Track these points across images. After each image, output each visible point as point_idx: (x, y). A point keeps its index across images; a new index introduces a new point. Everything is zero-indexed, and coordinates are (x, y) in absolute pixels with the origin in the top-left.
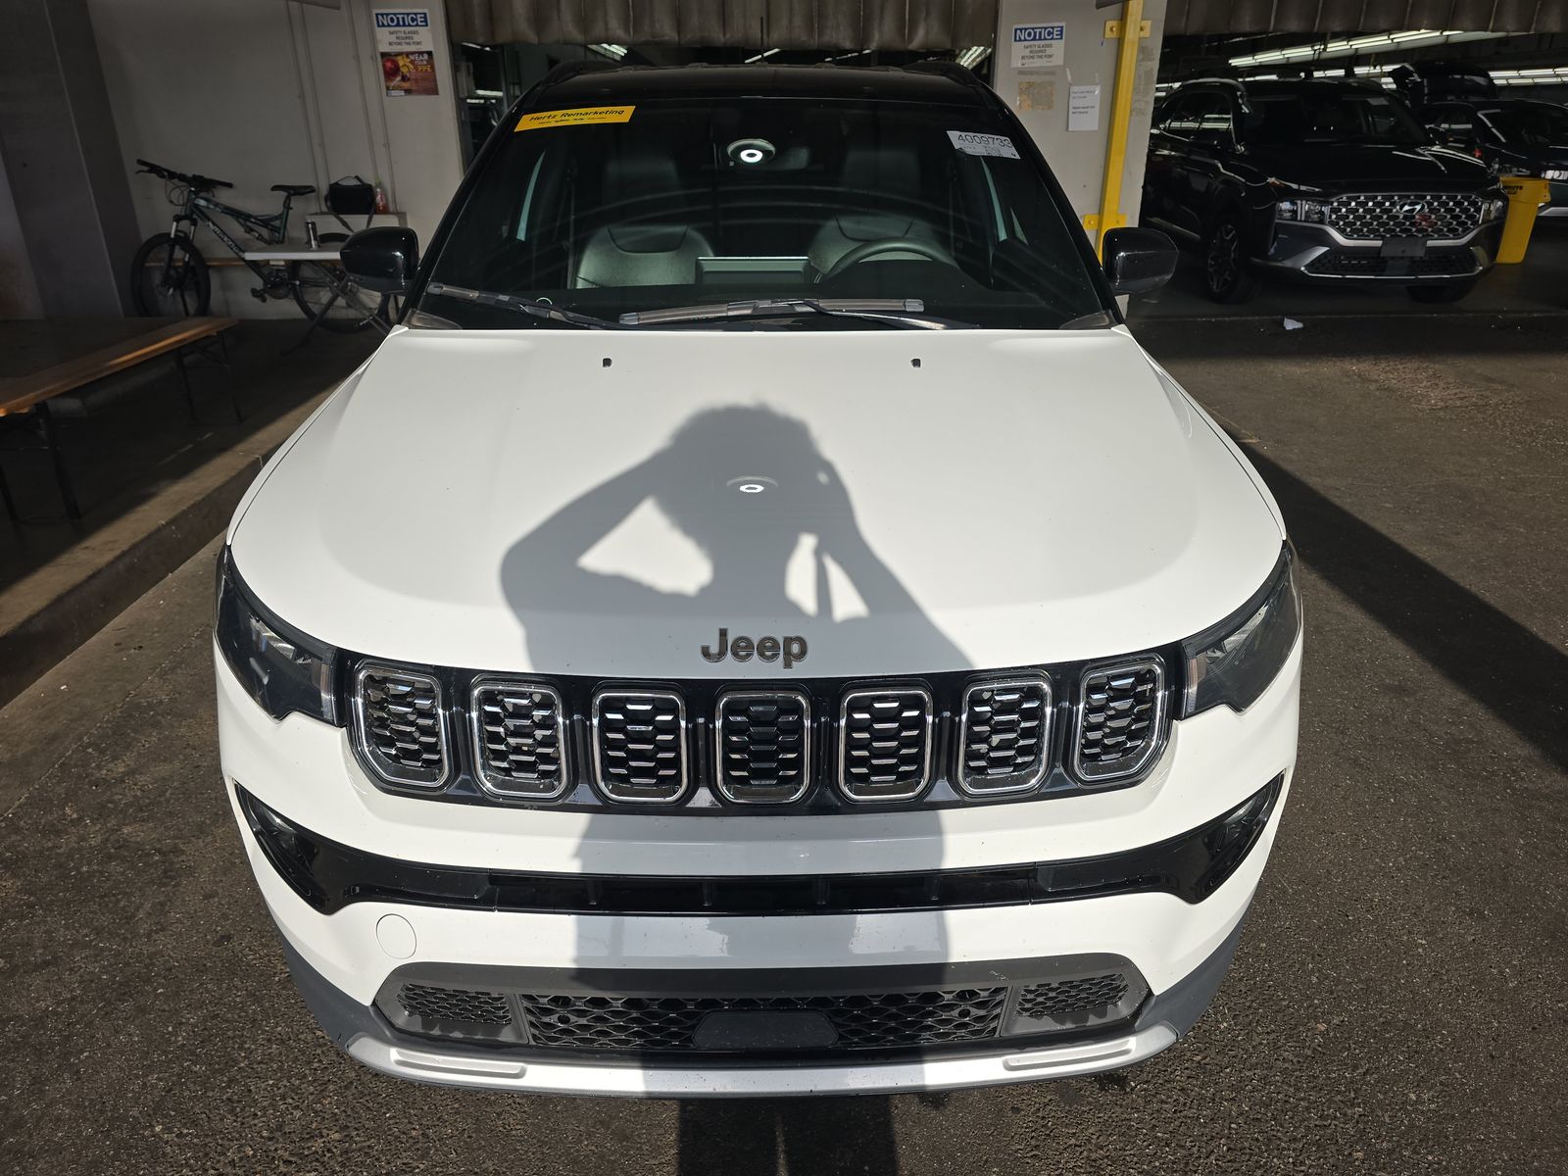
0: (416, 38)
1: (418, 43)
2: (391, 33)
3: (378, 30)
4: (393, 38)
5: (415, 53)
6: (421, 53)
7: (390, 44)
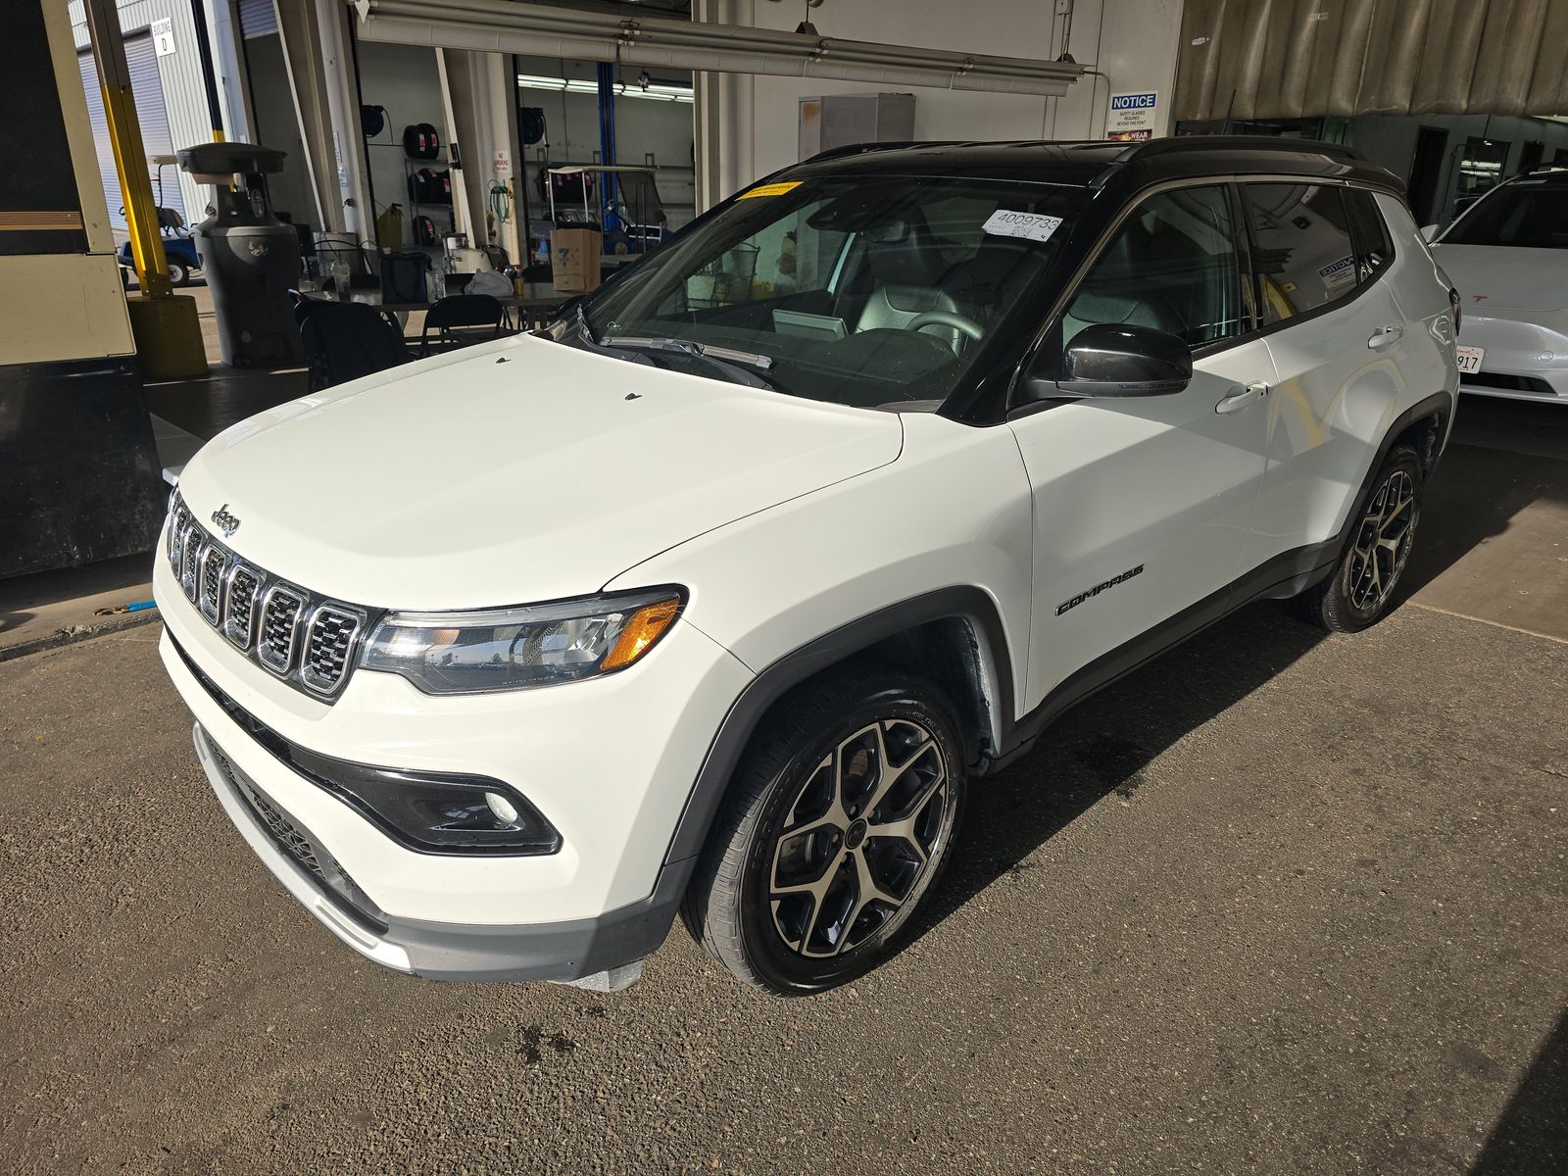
0: (1142, 118)
1: (1142, 123)
2: (1122, 114)
3: (1111, 111)
4: (1122, 119)
5: (1137, 131)
6: (1143, 131)
7: (1119, 124)
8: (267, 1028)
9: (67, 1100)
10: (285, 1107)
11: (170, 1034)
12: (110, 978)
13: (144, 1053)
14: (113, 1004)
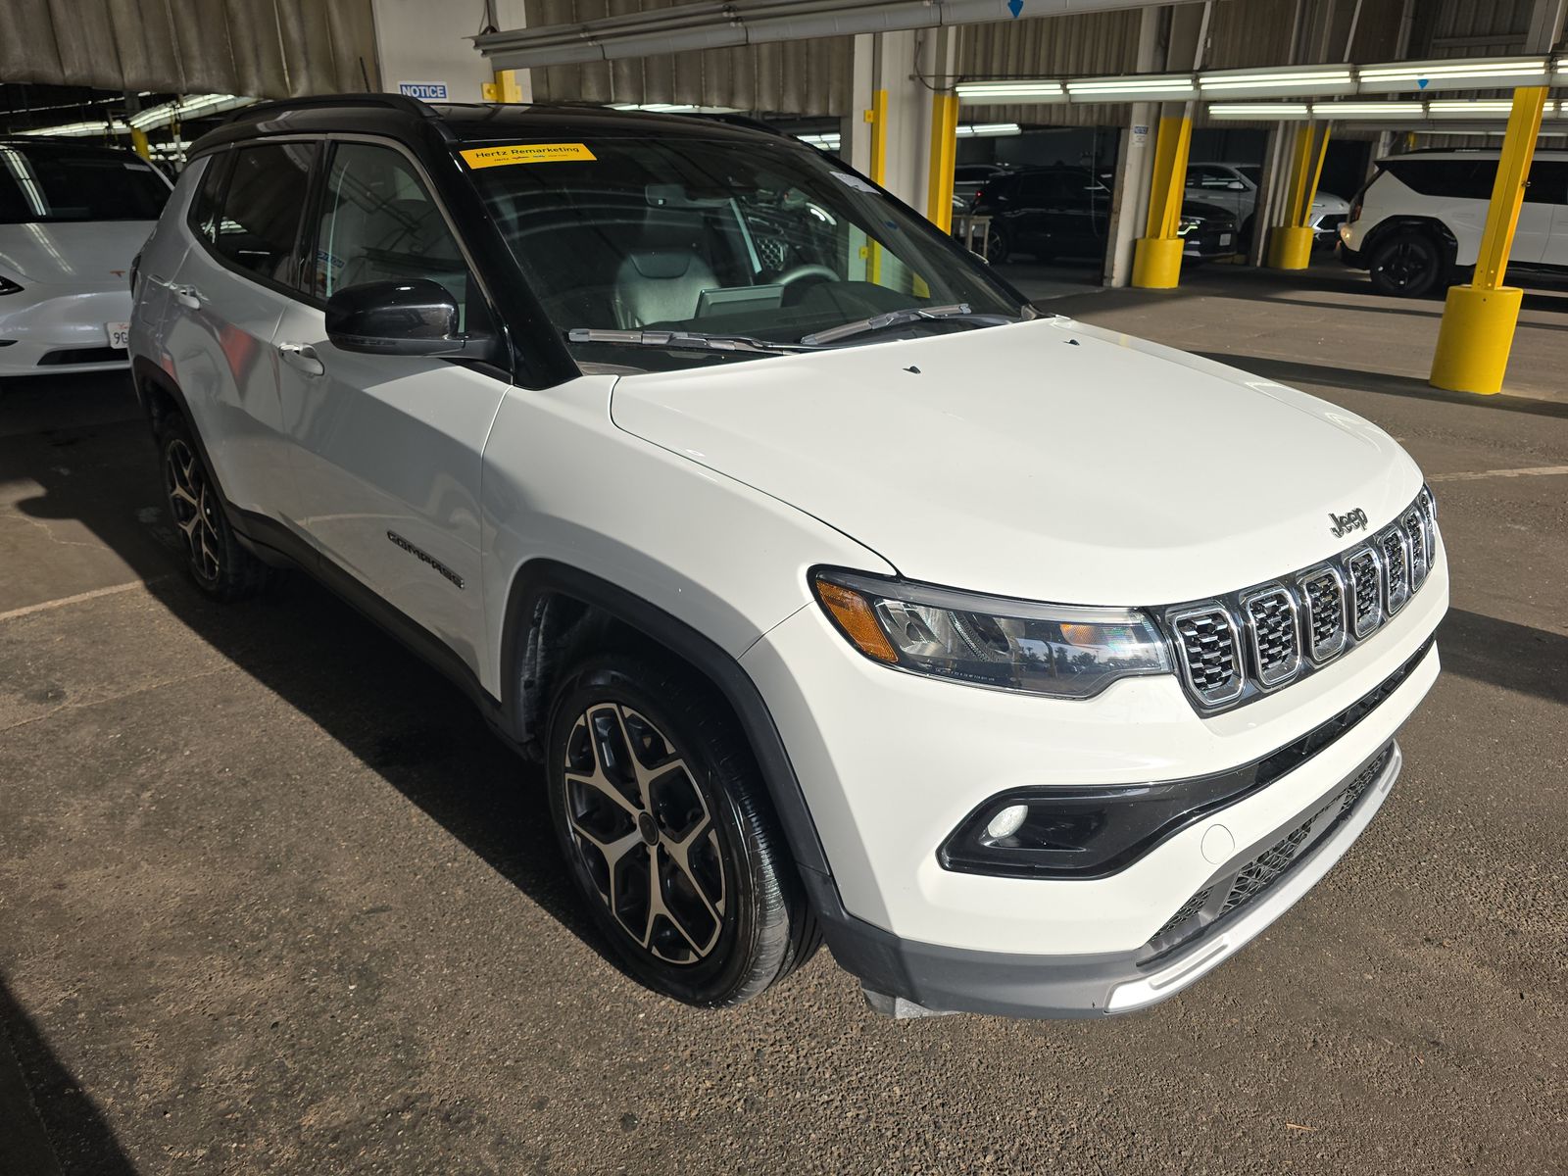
8: (1369, 980)
9: (1550, 1093)
10: (1428, 940)
11: (1430, 1049)
12: (1412, 1143)
13: (1462, 1058)
14: (1437, 1120)
